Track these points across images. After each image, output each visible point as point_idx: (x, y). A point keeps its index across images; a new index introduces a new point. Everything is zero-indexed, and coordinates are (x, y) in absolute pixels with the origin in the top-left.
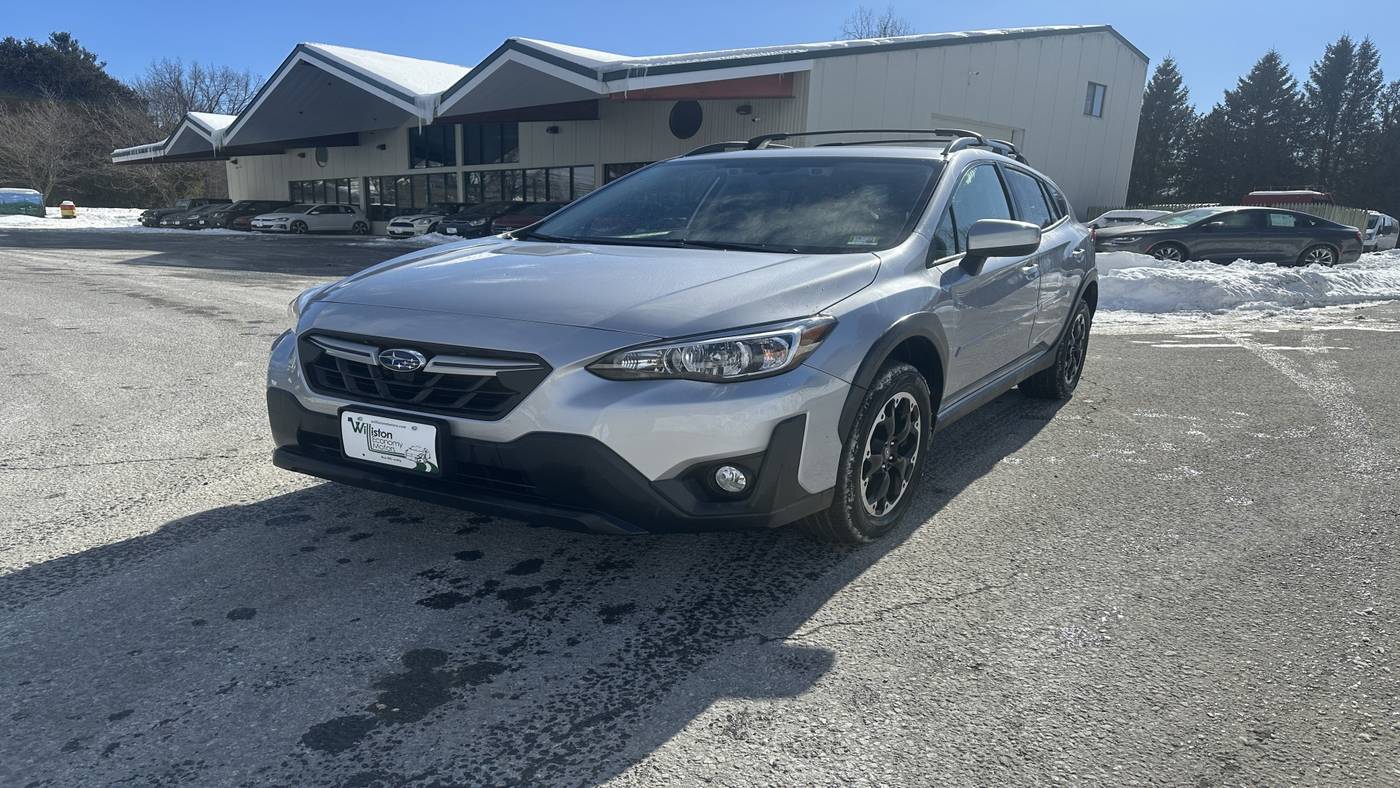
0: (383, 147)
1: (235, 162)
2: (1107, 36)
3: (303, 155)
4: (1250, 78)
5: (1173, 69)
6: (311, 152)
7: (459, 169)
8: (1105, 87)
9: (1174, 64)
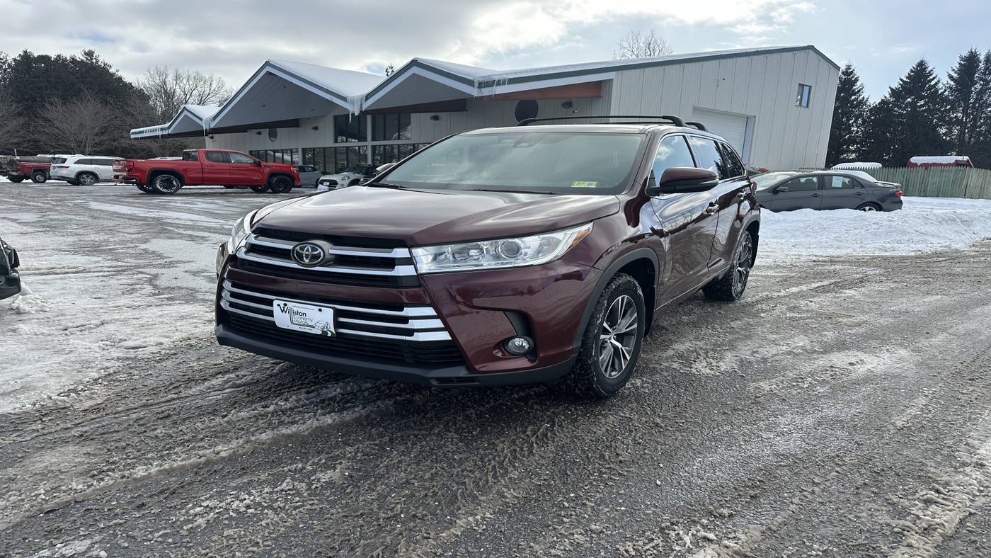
0: (316, 128)
1: (212, 138)
2: (811, 52)
3: (259, 133)
4: (907, 78)
5: (852, 72)
6: (266, 132)
7: (370, 143)
8: (810, 87)
9: (853, 68)
